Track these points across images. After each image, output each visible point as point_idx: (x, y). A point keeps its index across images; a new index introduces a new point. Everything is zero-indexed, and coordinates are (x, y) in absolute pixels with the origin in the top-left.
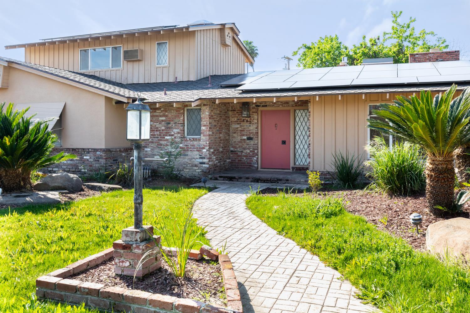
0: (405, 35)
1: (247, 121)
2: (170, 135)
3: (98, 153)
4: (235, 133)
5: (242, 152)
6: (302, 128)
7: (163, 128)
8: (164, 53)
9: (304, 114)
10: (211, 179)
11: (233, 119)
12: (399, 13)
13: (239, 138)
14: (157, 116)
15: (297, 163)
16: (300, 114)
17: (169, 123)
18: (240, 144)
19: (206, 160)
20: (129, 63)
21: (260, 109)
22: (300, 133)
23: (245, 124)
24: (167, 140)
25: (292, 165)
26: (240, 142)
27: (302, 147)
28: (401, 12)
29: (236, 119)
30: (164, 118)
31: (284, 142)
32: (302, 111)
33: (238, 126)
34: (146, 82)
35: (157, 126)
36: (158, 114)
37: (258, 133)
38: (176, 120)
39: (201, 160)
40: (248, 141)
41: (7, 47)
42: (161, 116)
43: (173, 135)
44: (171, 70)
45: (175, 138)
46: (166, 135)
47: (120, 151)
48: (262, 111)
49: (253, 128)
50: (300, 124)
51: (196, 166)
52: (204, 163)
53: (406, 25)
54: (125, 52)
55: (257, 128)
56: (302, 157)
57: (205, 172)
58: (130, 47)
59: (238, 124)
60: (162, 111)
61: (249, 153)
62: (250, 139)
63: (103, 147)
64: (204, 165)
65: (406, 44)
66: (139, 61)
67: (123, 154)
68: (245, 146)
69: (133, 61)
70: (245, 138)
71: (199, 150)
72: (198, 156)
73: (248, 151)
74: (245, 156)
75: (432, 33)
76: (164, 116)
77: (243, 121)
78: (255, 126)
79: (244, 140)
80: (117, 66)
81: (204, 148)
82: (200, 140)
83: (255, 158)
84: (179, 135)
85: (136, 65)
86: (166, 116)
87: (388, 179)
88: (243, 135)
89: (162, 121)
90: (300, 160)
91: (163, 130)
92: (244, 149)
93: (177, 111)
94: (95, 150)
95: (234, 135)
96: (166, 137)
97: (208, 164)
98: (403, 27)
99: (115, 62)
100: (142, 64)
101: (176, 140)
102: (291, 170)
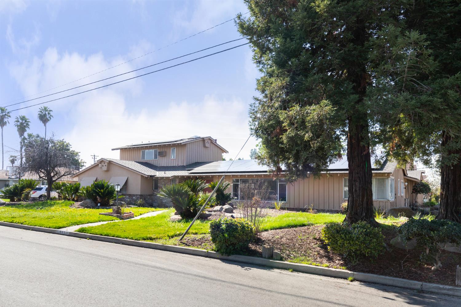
3: (138, 196)
8: (174, 153)
14: (161, 182)
17: (165, 185)
20: (161, 157)
30: (163, 183)
34: (167, 166)
35: (161, 186)
38: (168, 184)
41: (113, 150)
44: (177, 160)
47: (147, 196)
54: (159, 152)
60: (163, 180)
63: (140, 194)
66: (164, 156)
67: (148, 197)
69: (162, 156)
76: (164, 182)
80: (156, 158)
85: (163, 158)
89: (163, 184)
93: (168, 180)
94: (137, 195)
100: (166, 158)
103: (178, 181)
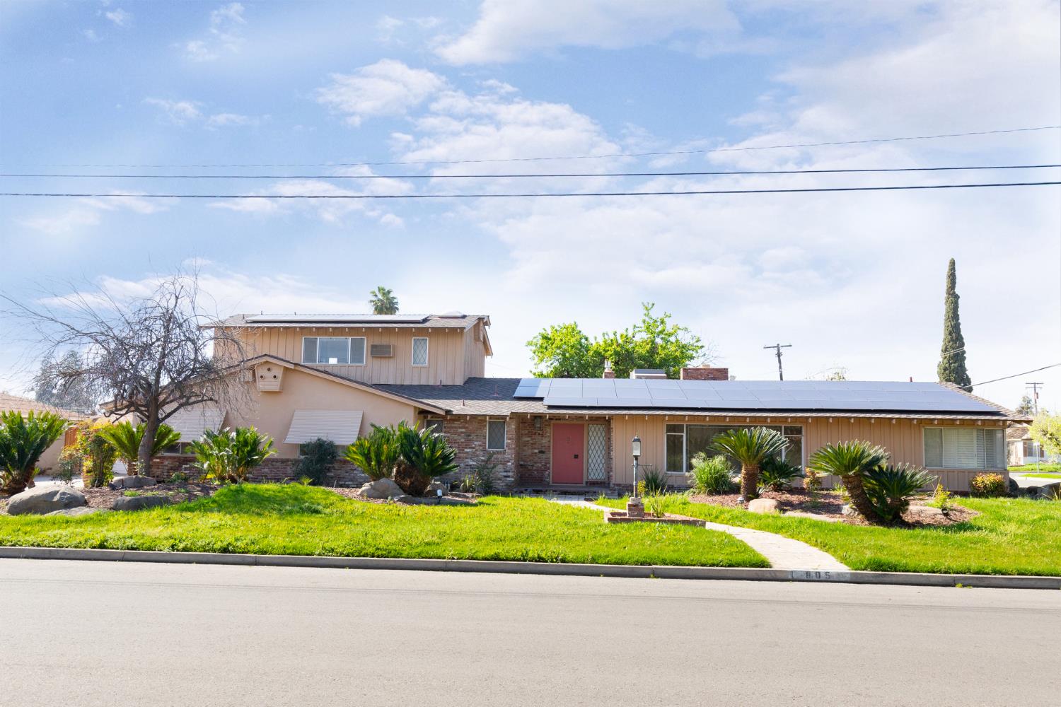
0: (657, 331)
1: (539, 434)
2: (470, 448)
4: (525, 446)
5: (533, 466)
6: (595, 442)
7: (463, 440)
8: (422, 352)
9: (597, 429)
10: (516, 492)
11: (523, 432)
12: (650, 306)
13: (529, 452)
14: (455, 427)
15: (590, 478)
16: (593, 429)
17: (469, 436)
18: (531, 458)
19: (510, 474)
20: (380, 360)
21: (553, 422)
22: (593, 447)
23: (538, 438)
24: (467, 453)
25: (585, 480)
26: (531, 456)
27: (594, 461)
28: (653, 304)
29: (527, 432)
30: (463, 430)
31: (576, 457)
32: (599, 426)
33: (529, 439)
34: (398, 383)
35: (455, 438)
36: (456, 425)
37: (549, 447)
38: (478, 432)
39: (505, 474)
40: (541, 455)
42: (460, 428)
43: (473, 448)
44: (433, 370)
45: (477, 450)
46: (466, 448)
48: (554, 424)
49: (545, 441)
50: (593, 438)
51: (500, 479)
52: (508, 477)
53: (659, 320)
54: (373, 347)
55: (549, 441)
56: (594, 471)
57: (510, 486)
58: (377, 341)
59: (529, 437)
60: (462, 423)
61: (541, 468)
62: (541, 452)
64: (508, 479)
65: (658, 340)
66: (390, 358)
68: (536, 459)
69: (381, 357)
70: (537, 451)
71: (505, 463)
72: (502, 470)
73: (540, 465)
74: (535, 470)
75: (686, 329)
76: (464, 427)
77: (535, 434)
78: (547, 439)
79: (536, 453)
80: (359, 362)
81: (509, 462)
82: (504, 453)
83: (547, 473)
84: (481, 448)
85: (385, 362)
86: (467, 428)
87: (707, 483)
88: (535, 449)
89: (462, 433)
90: (592, 474)
91: (462, 442)
92: (535, 463)
93: (479, 423)
95: (525, 448)
96: (466, 450)
97: (512, 477)
98: (656, 322)
99: (357, 357)
100: (393, 362)
101: (478, 453)
102: (584, 485)
103: (513, 427)
